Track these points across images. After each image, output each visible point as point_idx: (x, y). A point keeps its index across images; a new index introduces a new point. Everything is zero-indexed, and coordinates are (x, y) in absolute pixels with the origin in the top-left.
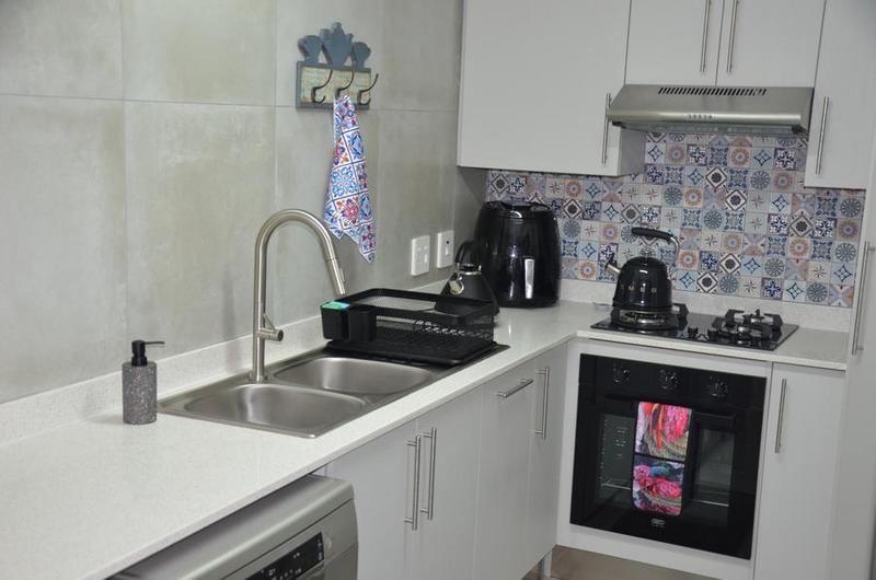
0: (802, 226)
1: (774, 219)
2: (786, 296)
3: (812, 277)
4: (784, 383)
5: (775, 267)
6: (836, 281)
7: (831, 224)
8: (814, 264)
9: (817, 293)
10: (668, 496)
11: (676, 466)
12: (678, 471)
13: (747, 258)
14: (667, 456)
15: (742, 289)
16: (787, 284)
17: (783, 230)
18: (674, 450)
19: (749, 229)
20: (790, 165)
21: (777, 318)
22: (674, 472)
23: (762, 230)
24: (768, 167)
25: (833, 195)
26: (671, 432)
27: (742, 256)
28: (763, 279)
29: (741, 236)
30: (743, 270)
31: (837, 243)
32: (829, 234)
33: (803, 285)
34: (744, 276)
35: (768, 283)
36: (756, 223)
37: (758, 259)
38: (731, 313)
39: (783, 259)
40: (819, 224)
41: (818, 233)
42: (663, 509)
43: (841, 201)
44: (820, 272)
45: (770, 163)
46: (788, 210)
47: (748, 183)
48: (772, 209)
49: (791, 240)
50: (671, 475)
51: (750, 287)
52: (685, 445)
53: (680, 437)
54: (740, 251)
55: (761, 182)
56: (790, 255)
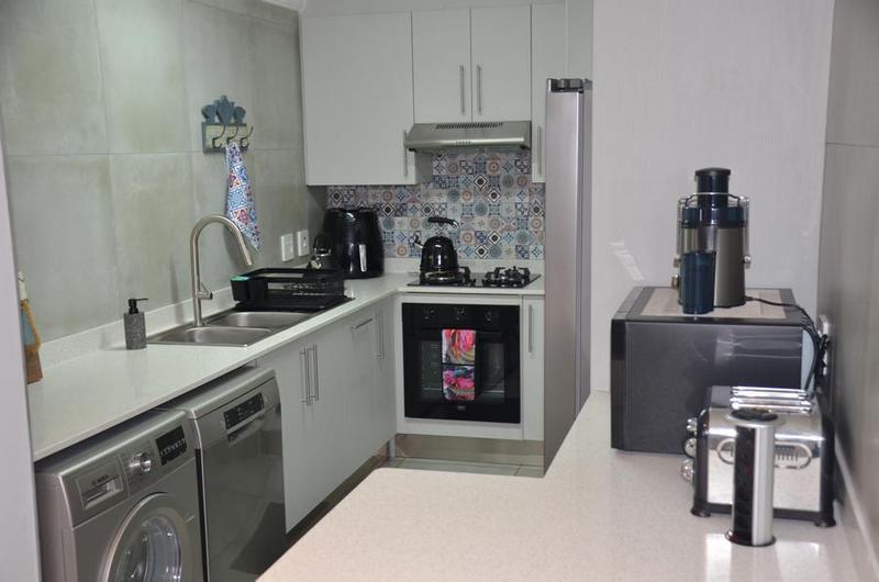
0: (536, 210)
1: (519, 206)
2: (531, 255)
4: (530, 307)
5: (522, 238)
10: (465, 389)
11: (469, 368)
12: (471, 371)
13: (505, 233)
14: (463, 362)
15: (504, 254)
16: (532, 248)
17: (526, 213)
18: (467, 358)
19: (504, 214)
20: (525, 170)
21: (527, 270)
22: (467, 372)
23: (512, 214)
24: (512, 173)
26: (464, 347)
27: (501, 232)
28: (517, 246)
29: (500, 219)
30: (504, 242)
34: (504, 245)
35: (519, 249)
36: (508, 210)
37: (512, 233)
38: (497, 269)
39: (527, 232)
42: (464, 397)
45: (513, 170)
46: (527, 200)
47: (501, 184)
48: (517, 200)
49: (531, 219)
50: (466, 375)
51: (509, 252)
52: (473, 353)
53: (470, 349)
54: (500, 229)
55: (509, 182)
56: (531, 229)
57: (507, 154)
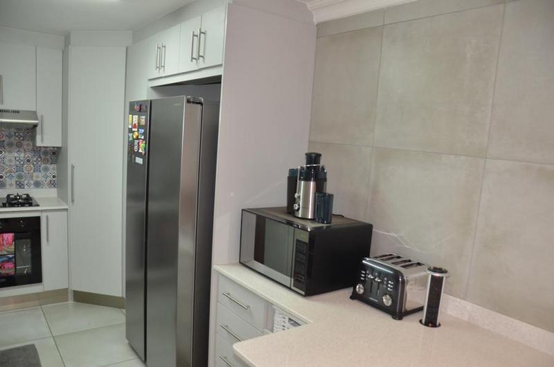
0: (28, 161)
1: (17, 159)
2: (26, 187)
3: (35, 179)
4: (47, 217)
5: (20, 177)
6: (43, 179)
7: (39, 159)
8: (35, 174)
9: (37, 184)
10: (9, 269)
11: (11, 256)
12: (12, 258)
13: (8, 174)
14: (6, 253)
15: (8, 187)
16: (26, 182)
17: (22, 163)
18: (9, 250)
19: (7, 163)
20: (21, 138)
21: (28, 195)
22: (10, 258)
23: (13, 163)
24: (12, 139)
25: (39, 149)
26: (7, 244)
27: (6, 173)
28: (16, 182)
29: (4, 166)
31: (42, 166)
32: (39, 163)
33: (32, 182)
34: (8, 181)
35: (18, 183)
36: (10, 161)
37: (13, 174)
38: (8, 196)
39: (23, 173)
40: (35, 159)
41: (35, 163)
42: (7, 274)
43: (42, 151)
44: (37, 177)
45: (13, 138)
46: (22, 155)
47: (5, 145)
48: (16, 155)
49: (25, 166)
50: (9, 260)
51: (11, 185)
52: (13, 247)
53: (11, 244)
54: (4, 172)
55: (10, 145)
56: (25, 171)
57: (9, 128)
